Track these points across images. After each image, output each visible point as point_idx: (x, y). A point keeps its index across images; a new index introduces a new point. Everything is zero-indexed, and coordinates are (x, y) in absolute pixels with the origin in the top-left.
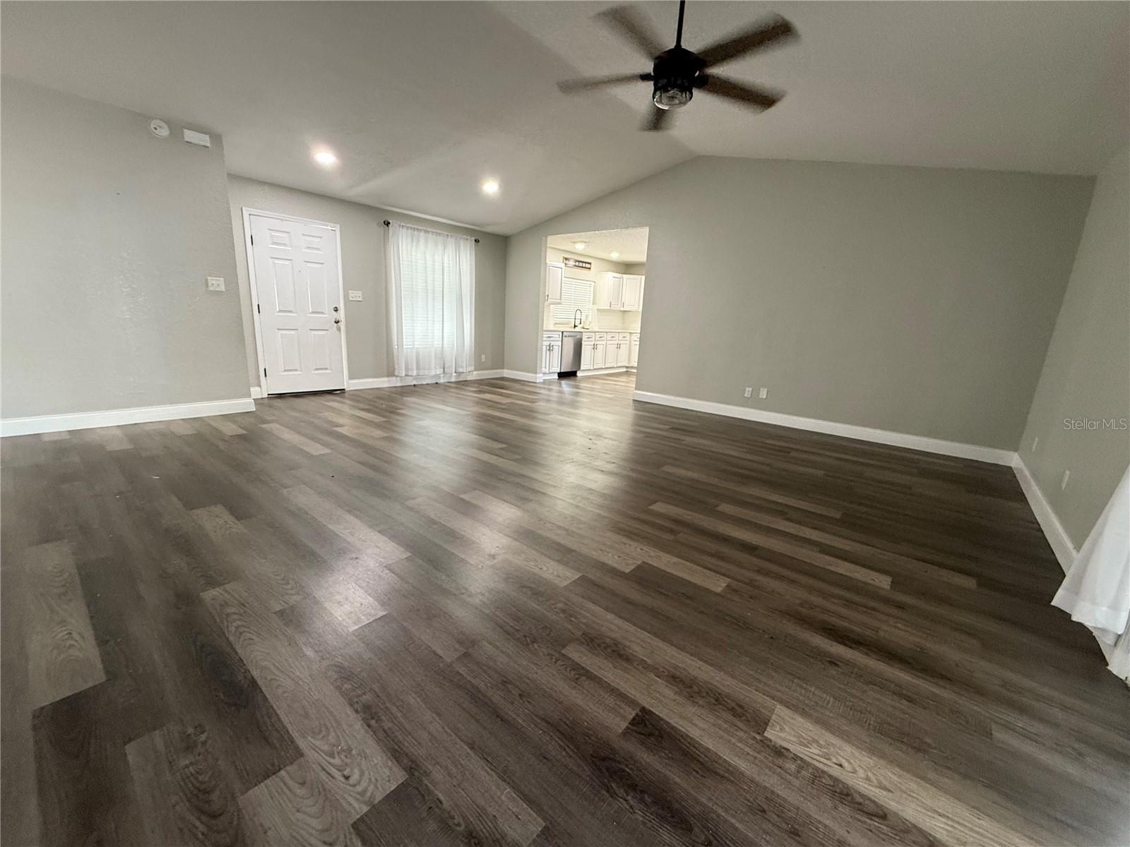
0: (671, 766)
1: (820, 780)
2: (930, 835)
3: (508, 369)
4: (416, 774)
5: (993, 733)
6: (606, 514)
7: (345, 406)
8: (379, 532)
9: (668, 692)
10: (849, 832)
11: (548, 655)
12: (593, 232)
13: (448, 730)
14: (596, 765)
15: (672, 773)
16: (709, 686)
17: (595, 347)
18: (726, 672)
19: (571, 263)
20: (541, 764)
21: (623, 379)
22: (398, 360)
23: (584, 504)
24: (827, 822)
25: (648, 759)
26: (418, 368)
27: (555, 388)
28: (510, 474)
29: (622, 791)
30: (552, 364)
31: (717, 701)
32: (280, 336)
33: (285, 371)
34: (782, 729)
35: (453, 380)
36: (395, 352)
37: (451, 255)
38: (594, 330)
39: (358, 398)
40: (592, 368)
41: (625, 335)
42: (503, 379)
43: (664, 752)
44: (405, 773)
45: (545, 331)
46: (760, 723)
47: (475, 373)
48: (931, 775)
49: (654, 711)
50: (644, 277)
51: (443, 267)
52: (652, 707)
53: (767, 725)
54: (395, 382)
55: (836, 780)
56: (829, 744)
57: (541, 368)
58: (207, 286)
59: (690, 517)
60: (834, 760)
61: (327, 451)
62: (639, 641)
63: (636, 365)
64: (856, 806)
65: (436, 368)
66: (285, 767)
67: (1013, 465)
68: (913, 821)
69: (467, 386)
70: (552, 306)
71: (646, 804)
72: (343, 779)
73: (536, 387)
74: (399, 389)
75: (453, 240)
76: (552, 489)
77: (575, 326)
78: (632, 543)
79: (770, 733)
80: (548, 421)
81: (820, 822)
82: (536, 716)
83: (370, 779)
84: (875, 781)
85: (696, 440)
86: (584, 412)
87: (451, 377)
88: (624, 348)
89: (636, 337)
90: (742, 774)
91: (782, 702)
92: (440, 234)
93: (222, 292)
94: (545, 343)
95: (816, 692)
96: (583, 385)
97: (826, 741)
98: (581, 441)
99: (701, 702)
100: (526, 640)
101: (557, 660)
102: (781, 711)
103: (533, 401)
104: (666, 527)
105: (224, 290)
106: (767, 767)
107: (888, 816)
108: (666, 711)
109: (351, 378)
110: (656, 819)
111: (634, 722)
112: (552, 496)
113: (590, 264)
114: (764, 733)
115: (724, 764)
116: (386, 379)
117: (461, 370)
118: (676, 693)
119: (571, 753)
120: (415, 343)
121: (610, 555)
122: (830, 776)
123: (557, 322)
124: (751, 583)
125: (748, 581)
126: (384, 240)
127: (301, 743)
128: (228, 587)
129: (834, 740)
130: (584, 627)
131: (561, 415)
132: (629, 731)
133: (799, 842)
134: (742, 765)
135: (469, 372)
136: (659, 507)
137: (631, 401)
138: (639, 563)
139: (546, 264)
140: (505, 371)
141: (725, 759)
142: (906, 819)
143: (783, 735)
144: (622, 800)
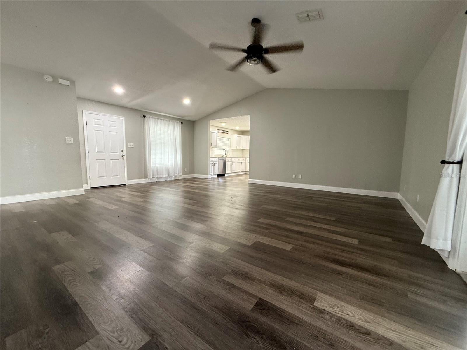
0: (274, 322)
1: (340, 321)
2: (390, 339)
3: (196, 174)
4: (155, 337)
5: (409, 295)
6: (240, 224)
7: (126, 190)
8: (139, 237)
9: (271, 291)
10: (355, 342)
11: (216, 280)
12: (228, 118)
13: (170, 316)
14: (240, 324)
15: (275, 324)
16: (288, 287)
17: (231, 164)
18: (295, 281)
19: (220, 131)
20: (215, 327)
21: (244, 176)
22: (149, 171)
23: (230, 221)
24: (346, 339)
25: (263, 319)
26: (158, 174)
27: (216, 180)
28: (198, 212)
29: (253, 334)
30: (214, 171)
31: (292, 293)
32: (97, 162)
33: (99, 177)
34: (321, 302)
35: (173, 179)
36: (148, 167)
37: (171, 129)
38: (231, 157)
39: (131, 187)
40: (231, 172)
41: (243, 159)
42: (194, 178)
43: (271, 316)
44: (149, 337)
45: (211, 158)
46: (311, 300)
47: (182, 176)
48: (387, 315)
49: (265, 299)
50: (249, 136)
51: (168, 133)
52: (264, 298)
53: (315, 301)
54: (148, 181)
55: (347, 321)
56: (341, 306)
57: (210, 173)
58: (65, 141)
59: (274, 223)
60: (345, 312)
61: (117, 207)
62: (257, 272)
63: (248, 171)
64: (357, 331)
65: (165, 174)
66: (89, 340)
67: (398, 198)
68: (382, 334)
69: (179, 181)
70: (213, 148)
71: (264, 339)
72: (118, 343)
73: (208, 180)
74: (150, 183)
75: (172, 123)
76: (216, 216)
77: (223, 156)
78: (251, 234)
79: (316, 304)
80: (214, 192)
81: (342, 339)
82: (212, 306)
83: (132, 342)
84: (363, 319)
85: (275, 196)
86: (229, 188)
87: (172, 178)
88: (243, 164)
89: (248, 159)
90: (306, 322)
91: (320, 291)
92: (166, 120)
93: (72, 143)
94: (211, 163)
95: (334, 286)
96: (227, 179)
97: (340, 305)
98: (228, 198)
99: (285, 294)
100: (207, 275)
101: (221, 282)
102: (320, 294)
103: (207, 185)
104: (265, 227)
105: (73, 142)
106: (316, 318)
107: (371, 334)
108: (271, 299)
109: (128, 179)
110: (269, 345)
111: (256, 305)
112: (216, 219)
113: (228, 131)
114: (313, 304)
115: (298, 319)
116: (144, 179)
117: (176, 175)
118: (274, 291)
119: (229, 321)
120: (156, 164)
121: (242, 239)
122: (344, 319)
123: (216, 154)
124: (302, 246)
125: (301, 245)
126: (143, 123)
127: (98, 329)
128: (66, 264)
129: (344, 304)
130: (232, 268)
131: (219, 190)
132: (255, 309)
133: (334, 349)
134: (306, 318)
135: (180, 176)
136: (261, 220)
137: (248, 184)
138: (254, 241)
139: (210, 131)
140: (195, 175)
141: (298, 317)
142: (379, 334)
143: (322, 304)
144: (253, 339)
